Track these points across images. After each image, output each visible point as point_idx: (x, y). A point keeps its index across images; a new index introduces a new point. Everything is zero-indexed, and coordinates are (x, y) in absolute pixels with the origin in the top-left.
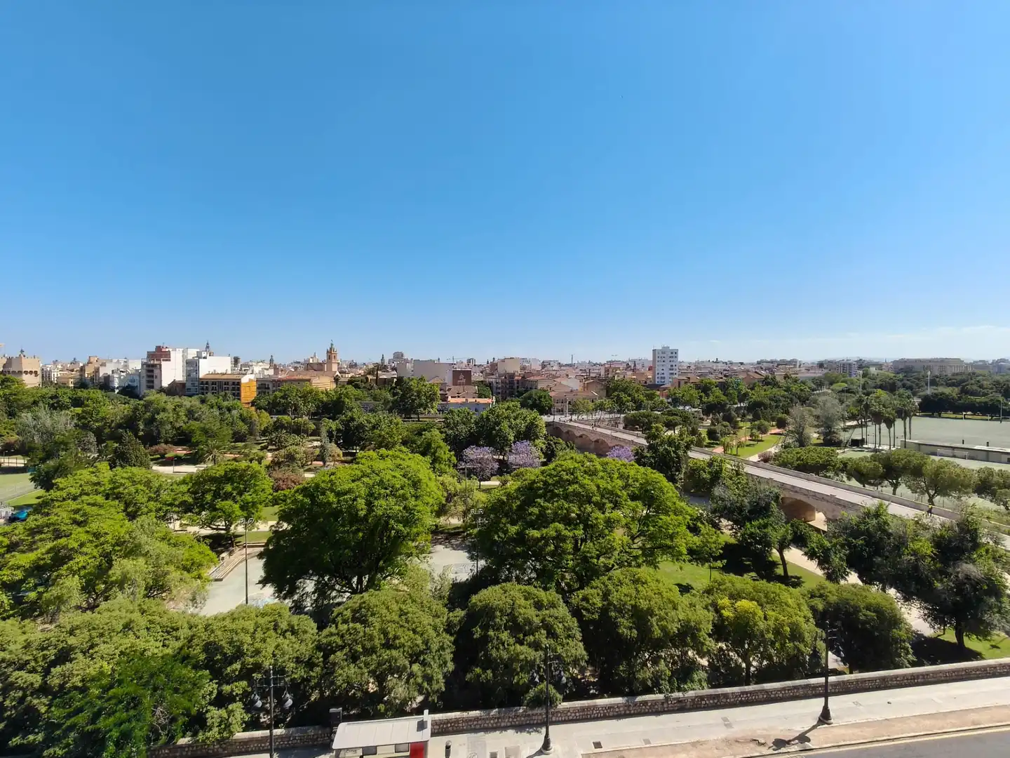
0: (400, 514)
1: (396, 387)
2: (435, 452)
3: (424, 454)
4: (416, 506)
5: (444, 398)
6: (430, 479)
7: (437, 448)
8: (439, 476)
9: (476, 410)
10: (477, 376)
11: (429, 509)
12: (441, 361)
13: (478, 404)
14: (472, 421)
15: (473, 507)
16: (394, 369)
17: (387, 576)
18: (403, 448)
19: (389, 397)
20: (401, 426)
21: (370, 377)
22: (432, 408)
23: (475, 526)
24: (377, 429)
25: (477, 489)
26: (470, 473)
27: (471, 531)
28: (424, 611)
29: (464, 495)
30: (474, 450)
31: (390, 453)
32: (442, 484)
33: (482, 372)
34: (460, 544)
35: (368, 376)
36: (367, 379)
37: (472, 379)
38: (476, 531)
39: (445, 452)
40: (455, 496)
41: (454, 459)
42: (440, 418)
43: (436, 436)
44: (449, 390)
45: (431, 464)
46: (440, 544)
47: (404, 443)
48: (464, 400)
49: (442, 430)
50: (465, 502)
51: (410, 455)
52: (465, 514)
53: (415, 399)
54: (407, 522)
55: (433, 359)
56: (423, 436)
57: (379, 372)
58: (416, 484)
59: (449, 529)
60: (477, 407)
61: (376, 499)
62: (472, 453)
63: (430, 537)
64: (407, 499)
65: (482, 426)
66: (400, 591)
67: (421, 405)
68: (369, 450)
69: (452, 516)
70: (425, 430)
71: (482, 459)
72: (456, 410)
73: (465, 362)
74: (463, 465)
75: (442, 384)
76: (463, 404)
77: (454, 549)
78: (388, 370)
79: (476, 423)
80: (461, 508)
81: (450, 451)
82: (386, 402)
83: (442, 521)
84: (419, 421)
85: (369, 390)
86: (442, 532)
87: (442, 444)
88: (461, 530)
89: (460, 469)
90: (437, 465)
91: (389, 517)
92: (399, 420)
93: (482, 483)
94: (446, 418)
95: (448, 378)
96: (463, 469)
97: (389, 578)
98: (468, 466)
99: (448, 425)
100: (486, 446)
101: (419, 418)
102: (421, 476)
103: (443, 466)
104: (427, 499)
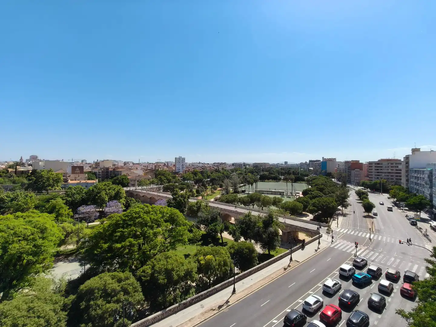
0: (30, 250)
1: (31, 176)
2: (59, 211)
3: (50, 213)
4: (43, 243)
5: (66, 181)
6: (53, 227)
7: (60, 208)
8: (61, 224)
9: (86, 187)
10: (87, 169)
11: (52, 244)
12: (64, 161)
13: (88, 183)
14: (84, 192)
15: (83, 237)
16: (30, 165)
17: (20, 289)
18: (35, 211)
19: (26, 181)
20: (35, 198)
21: (10, 170)
22: (58, 186)
23: (84, 248)
24: (15, 201)
25: (86, 228)
26: (81, 220)
27: (81, 251)
28: (47, 303)
29: (77, 232)
30: (85, 207)
31: (24, 214)
32: (63, 228)
33: (90, 167)
34: (75, 258)
35: (8, 169)
36: (8, 171)
37: (84, 170)
38: (83, 250)
39: (66, 210)
40: (71, 233)
41: (71, 214)
42: (62, 192)
43: (60, 202)
44: (69, 176)
45: (55, 218)
46: (61, 261)
47: (36, 207)
48: (79, 181)
49: (64, 198)
50: (78, 236)
51: (40, 214)
52: (77, 242)
53: (46, 182)
54: (35, 254)
55: (59, 159)
56: (50, 203)
57: (17, 167)
58: (43, 231)
59: (67, 252)
60: (87, 185)
61: (10, 244)
62: (83, 209)
63: (53, 259)
64: (36, 240)
65: (90, 195)
66: (29, 295)
67: (49, 185)
68: (7, 214)
69: (69, 244)
70: (52, 199)
71: (89, 211)
72: (73, 187)
73: (80, 161)
74: (77, 216)
75: (64, 173)
76: (78, 184)
77: (70, 262)
78: (26, 165)
79: (86, 193)
80: (75, 239)
81: (69, 209)
82: (23, 184)
83: (62, 248)
84: (48, 194)
85: (10, 177)
86: (62, 255)
87: (64, 206)
88: (74, 251)
89: (75, 218)
90: (60, 218)
91: (21, 253)
92: (33, 194)
93: (89, 224)
94: (67, 192)
95: (69, 170)
96: (77, 218)
97: (21, 290)
98: (80, 216)
99: (68, 196)
100: (92, 205)
101: (48, 193)
102: (47, 226)
103: (64, 218)
104: (50, 238)
